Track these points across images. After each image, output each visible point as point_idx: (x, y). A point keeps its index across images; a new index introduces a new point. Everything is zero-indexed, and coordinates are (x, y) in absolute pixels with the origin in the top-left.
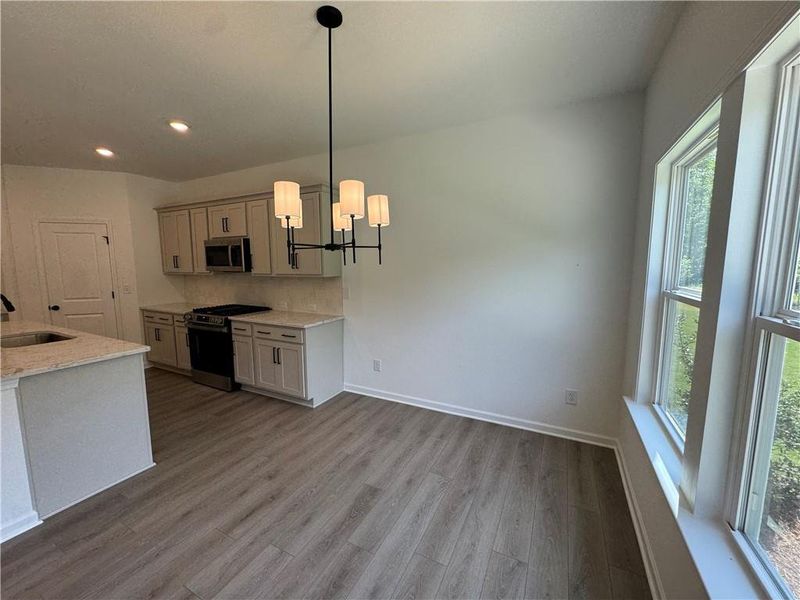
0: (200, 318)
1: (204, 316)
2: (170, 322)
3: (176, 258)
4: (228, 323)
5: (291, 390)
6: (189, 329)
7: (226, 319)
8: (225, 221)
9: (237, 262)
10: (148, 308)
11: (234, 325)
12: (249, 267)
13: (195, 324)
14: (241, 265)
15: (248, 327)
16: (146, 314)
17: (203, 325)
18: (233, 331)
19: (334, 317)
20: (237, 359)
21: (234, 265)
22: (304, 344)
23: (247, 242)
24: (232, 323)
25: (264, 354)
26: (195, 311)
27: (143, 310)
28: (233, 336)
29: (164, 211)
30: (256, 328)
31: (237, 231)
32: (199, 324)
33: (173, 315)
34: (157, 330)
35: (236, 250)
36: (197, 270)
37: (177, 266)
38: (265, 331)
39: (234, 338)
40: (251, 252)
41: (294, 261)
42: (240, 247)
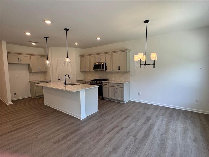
0: (94, 82)
1: (96, 81)
4: (102, 83)
5: (120, 99)
8: (99, 59)
9: (103, 68)
12: (105, 70)
14: (104, 69)
15: (107, 84)
16: (78, 81)
18: (103, 85)
19: (128, 82)
20: (104, 92)
21: (102, 69)
22: (123, 87)
23: (105, 63)
24: (103, 83)
25: (112, 90)
26: (92, 80)
27: (77, 80)
29: (82, 56)
30: (110, 84)
31: (103, 61)
33: (86, 81)
35: (103, 65)
36: (90, 70)
37: (85, 69)
38: (112, 85)
39: (103, 86)
40: (106, 66)
41: (119, 68)
42: (104, 65)
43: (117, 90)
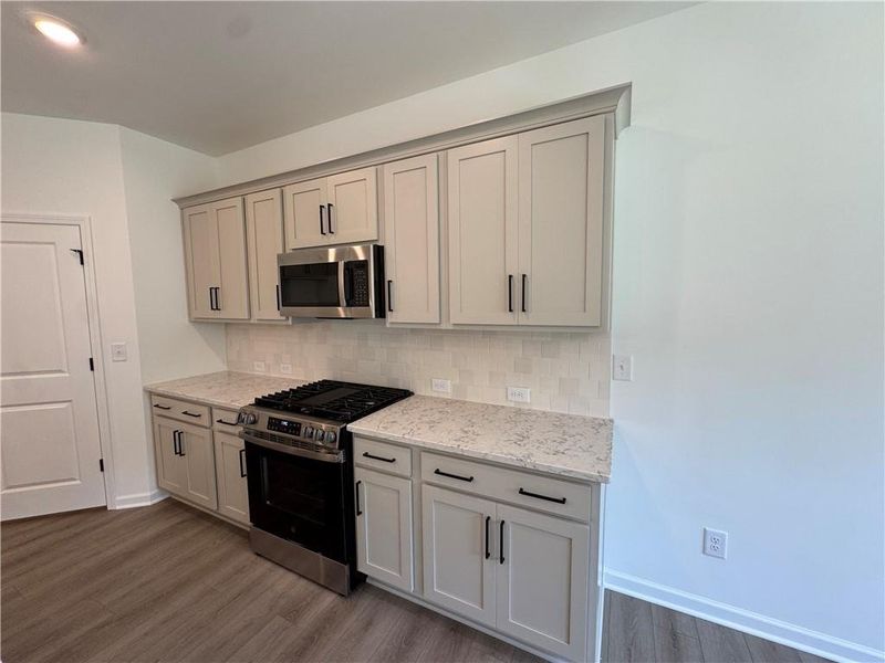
0: (273, 423)
1: (285, 419)
2: (205, 421)
3: (214, 291)
4: (346, 440)
6: (247, 444)
7: (344, 430)
8: (326, 211)
9: (356, 297)
10: (160, 390)
11: (359, 447)
12: (381, 312)
13: (261, 435)
14: (366, 303)
15: (402, 457)
16: (157, 400)
17: (282, 440)
18: (358, 458)
20: (364, 525)
23: (379, 252)
24: (356, 443)
25: (450, 527)
27: (150, 393)
28: (357, 471)
30: (430, 463)
31: (354, 233)
32: (273, 438)
33: (211, 408)
34: (178, 435)
35: (355, 269)
36: (257, 315)
37: (215, 307)
38: (455, 473)
39: (359, 474)
40: (388, 278)
41: (516, 292)
42: (364, 264)
43: (510, 531)
